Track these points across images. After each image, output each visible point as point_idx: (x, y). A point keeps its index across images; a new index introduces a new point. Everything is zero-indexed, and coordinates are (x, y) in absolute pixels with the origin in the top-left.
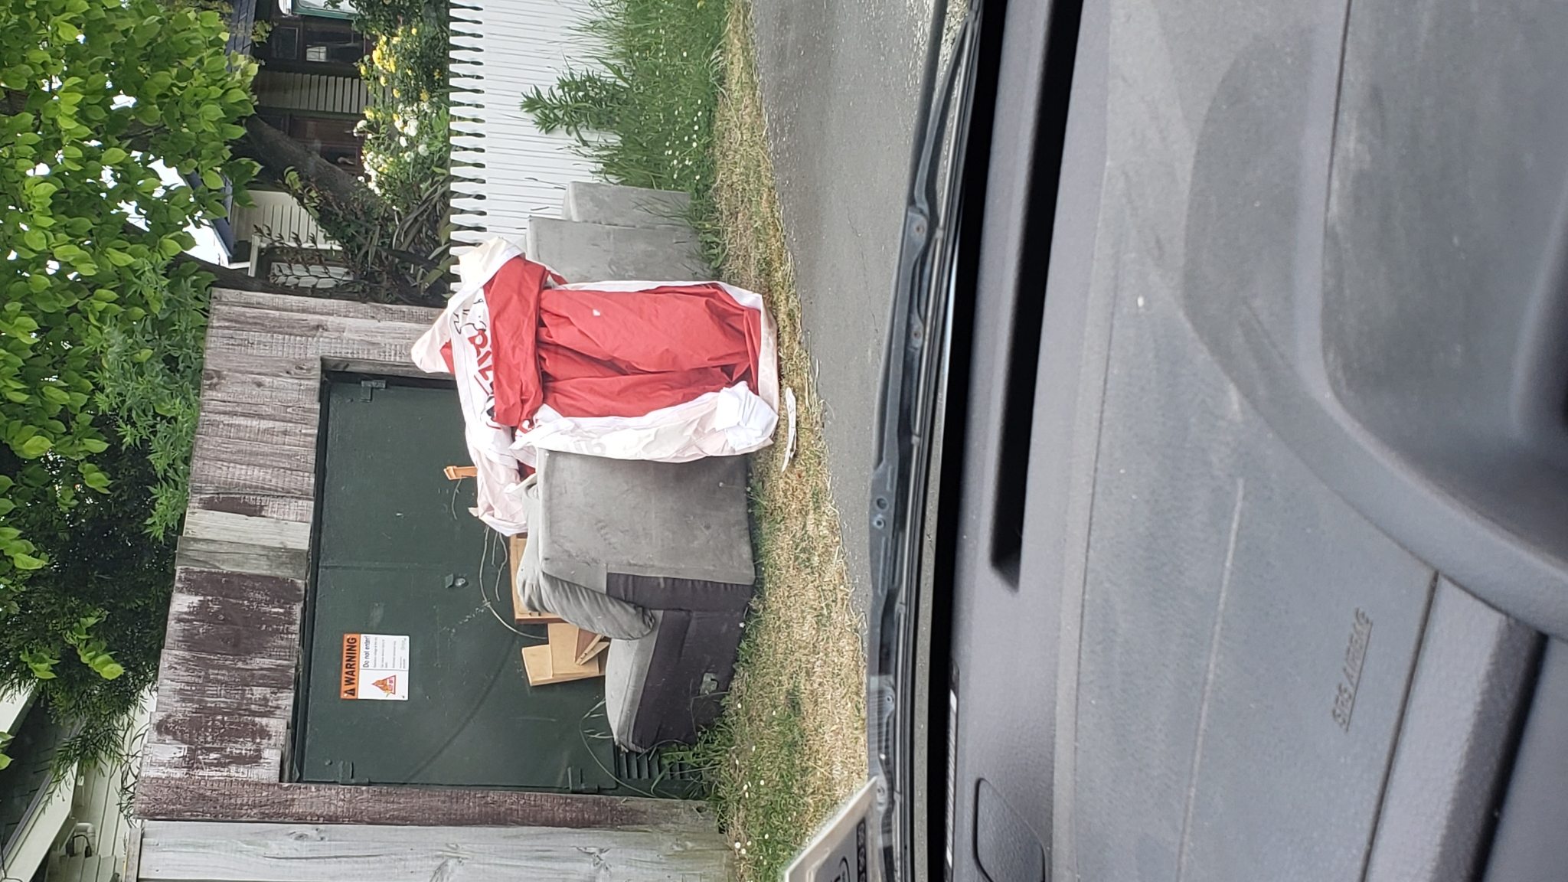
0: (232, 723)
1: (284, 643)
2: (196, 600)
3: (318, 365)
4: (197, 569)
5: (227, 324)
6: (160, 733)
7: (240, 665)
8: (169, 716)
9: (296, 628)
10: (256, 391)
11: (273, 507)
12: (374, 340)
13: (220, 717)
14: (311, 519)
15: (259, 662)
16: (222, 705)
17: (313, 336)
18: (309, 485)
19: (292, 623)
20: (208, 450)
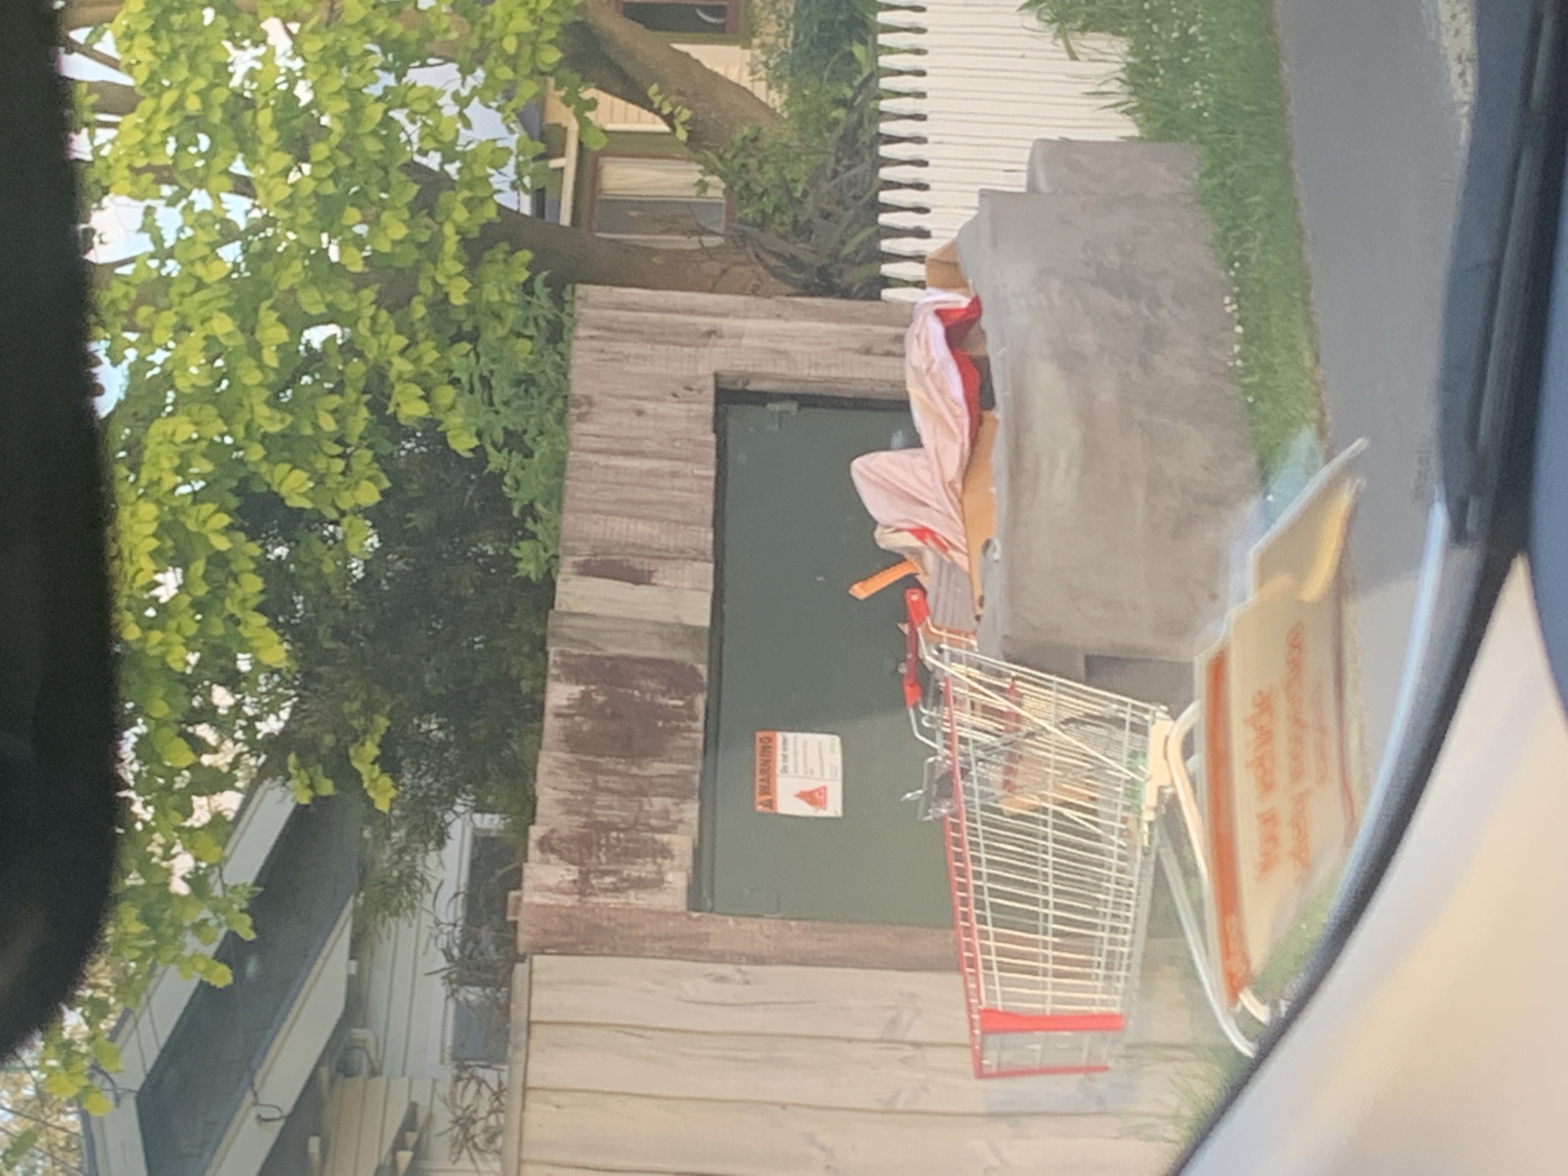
0: (628, 841)
1: (687, 743)
2: (576, 690)
3: (711, 382)
4: (575, 651)
5: (595, 333)
6: (543, 851)
7: (635, 770)
8: (553, 831)
9: (699, 725)
10: (637, 421)
11: (665, 575)
12: (782, 347)
13: (614, 834)
14: (710, 586)
15: (657, 768)
16: (617, 820)
17: (705, 346)
18: (706, 541)
19: (695, 719)
20: (581, 499)
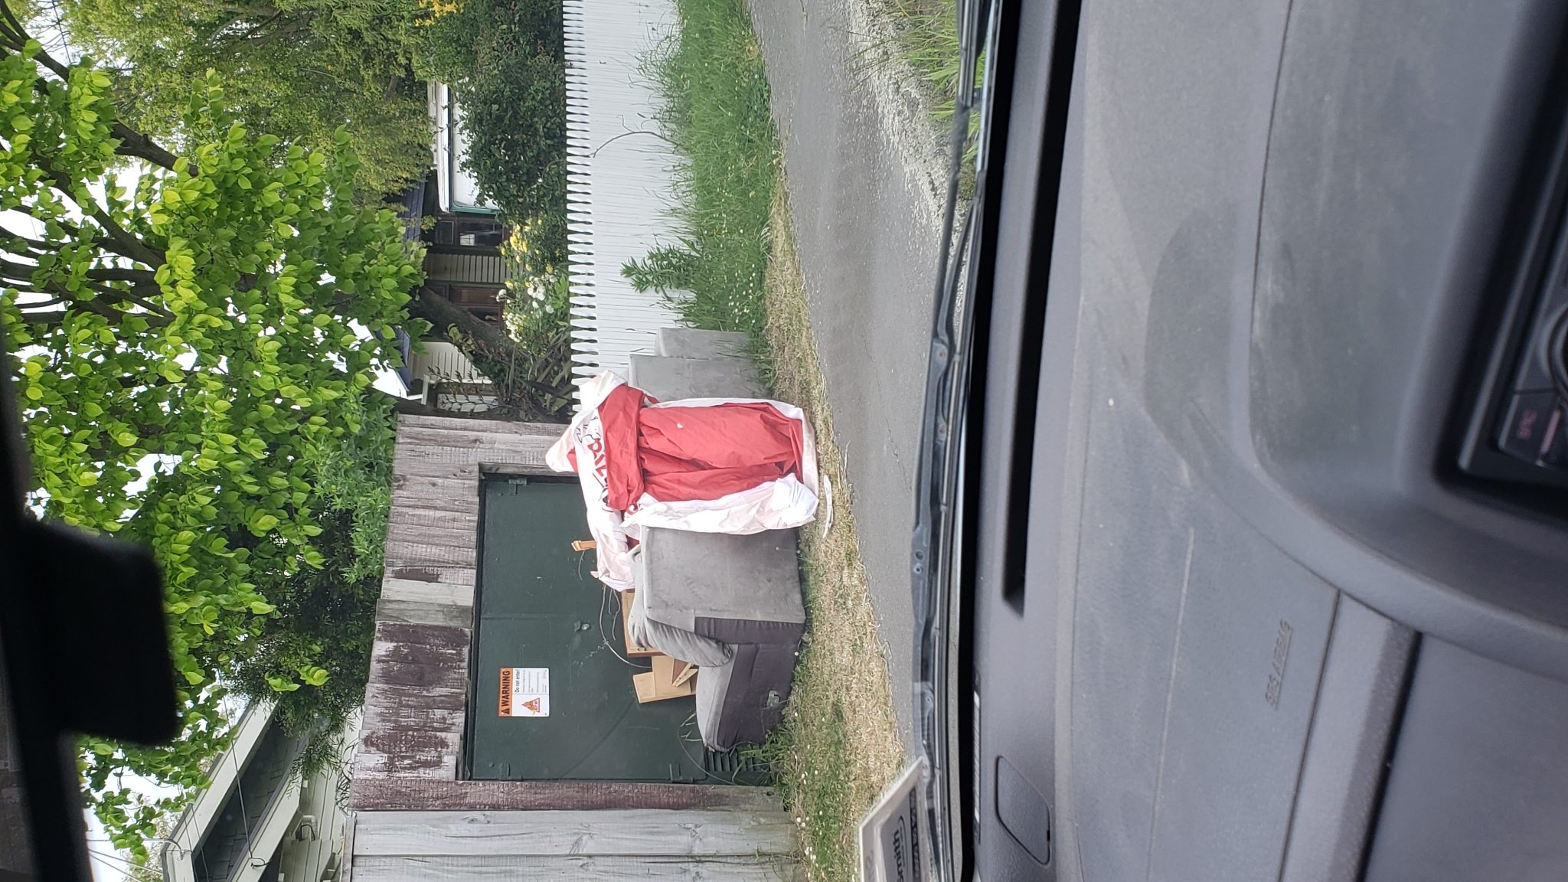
0: (419, 737)
1: (456, 676)
2: (391, 645)
3: (476, 468)
4: (391, 623)
5: (409, 441)
6: (367, 745)
7: (425, 693)
8: (373, 733)
9: (465, 664)
10: (432, 489)
11: (446, 575)
12: (518, 449)
13: (411, 733)
14: (474, 582)
15: (438, 691)
16: (412, 724)
17: (473, 448)
18: (472, 557)
19: (462, 661)
20: (397, 534)
